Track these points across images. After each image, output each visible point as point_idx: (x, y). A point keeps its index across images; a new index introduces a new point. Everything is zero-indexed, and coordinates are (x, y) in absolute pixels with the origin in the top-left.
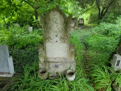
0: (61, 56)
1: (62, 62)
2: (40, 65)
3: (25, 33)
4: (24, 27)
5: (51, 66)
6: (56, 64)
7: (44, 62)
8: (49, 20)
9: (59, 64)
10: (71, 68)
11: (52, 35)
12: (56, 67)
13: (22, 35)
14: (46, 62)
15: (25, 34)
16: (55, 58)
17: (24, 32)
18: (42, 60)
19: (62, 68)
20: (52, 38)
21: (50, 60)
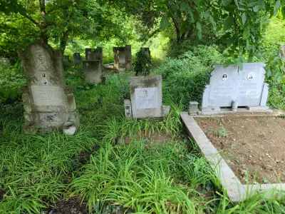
0: (55, 104)
1: (57, 112)
2: (26, 117)
3: (18, 76)
4: (16, 65)
5: (41, 117)
6: (50, 114)
7: (32, 112)
8: (31, 55)
9: (53, 114)
10: (71, 120)
11: (38, 74)
12: (50, 118)
13: (10, 80)
14: (35, 112)
15: (17, 78)
16: (48, 107)
17: (16, 74)
18: (28, 109)
19: (58, 120)
20: (38, 78)
21: (40, 109)
